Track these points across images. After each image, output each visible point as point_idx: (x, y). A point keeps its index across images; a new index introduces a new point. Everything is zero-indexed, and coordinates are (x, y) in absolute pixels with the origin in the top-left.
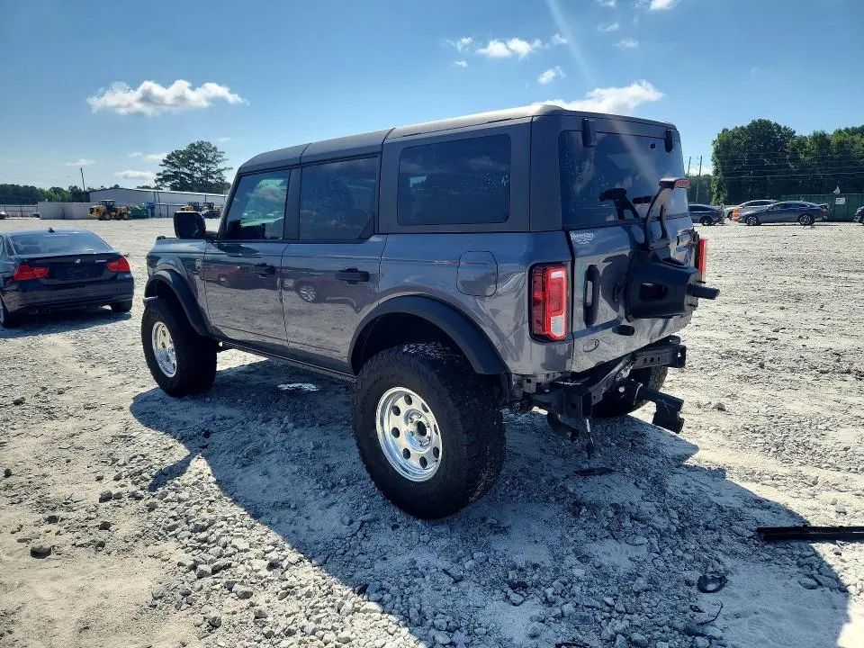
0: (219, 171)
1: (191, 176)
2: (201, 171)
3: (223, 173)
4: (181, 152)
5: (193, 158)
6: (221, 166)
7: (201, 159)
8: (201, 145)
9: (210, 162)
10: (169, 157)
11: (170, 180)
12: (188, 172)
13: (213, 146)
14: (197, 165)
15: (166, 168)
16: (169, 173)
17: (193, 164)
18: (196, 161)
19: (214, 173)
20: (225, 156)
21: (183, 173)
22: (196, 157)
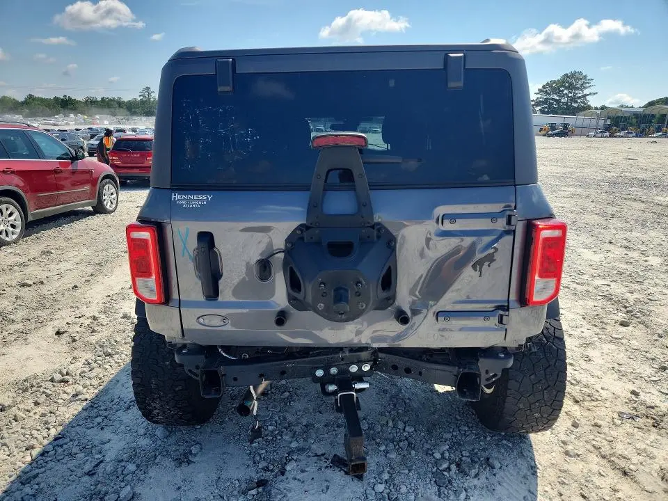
0: (585, 96)
1: (558, 101)
2: (568, 97)
3: (587, 97)
4: (555, 82)
5: (564, 86)
6: (586, 92)
7: (571, 87)
8: (573, 75)
9: (577, 89)
10: (544, 87)
11: (540, 105)
12: (557, 98)
13: (584, 74)
14: (566, 92)
15: (539, 96)
16: (541, 100)
17: (563, 91)
18: (566, 88)
19: (579, 98)
20: (592, 83)
21: (553, 99)
22: (567, 85)
